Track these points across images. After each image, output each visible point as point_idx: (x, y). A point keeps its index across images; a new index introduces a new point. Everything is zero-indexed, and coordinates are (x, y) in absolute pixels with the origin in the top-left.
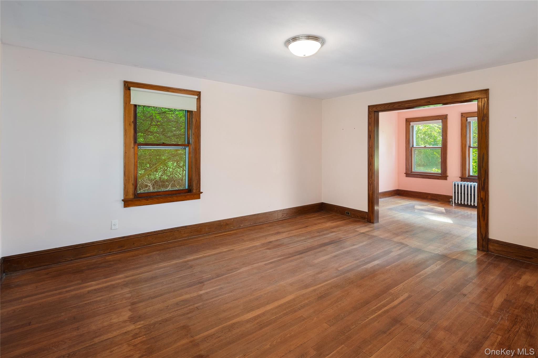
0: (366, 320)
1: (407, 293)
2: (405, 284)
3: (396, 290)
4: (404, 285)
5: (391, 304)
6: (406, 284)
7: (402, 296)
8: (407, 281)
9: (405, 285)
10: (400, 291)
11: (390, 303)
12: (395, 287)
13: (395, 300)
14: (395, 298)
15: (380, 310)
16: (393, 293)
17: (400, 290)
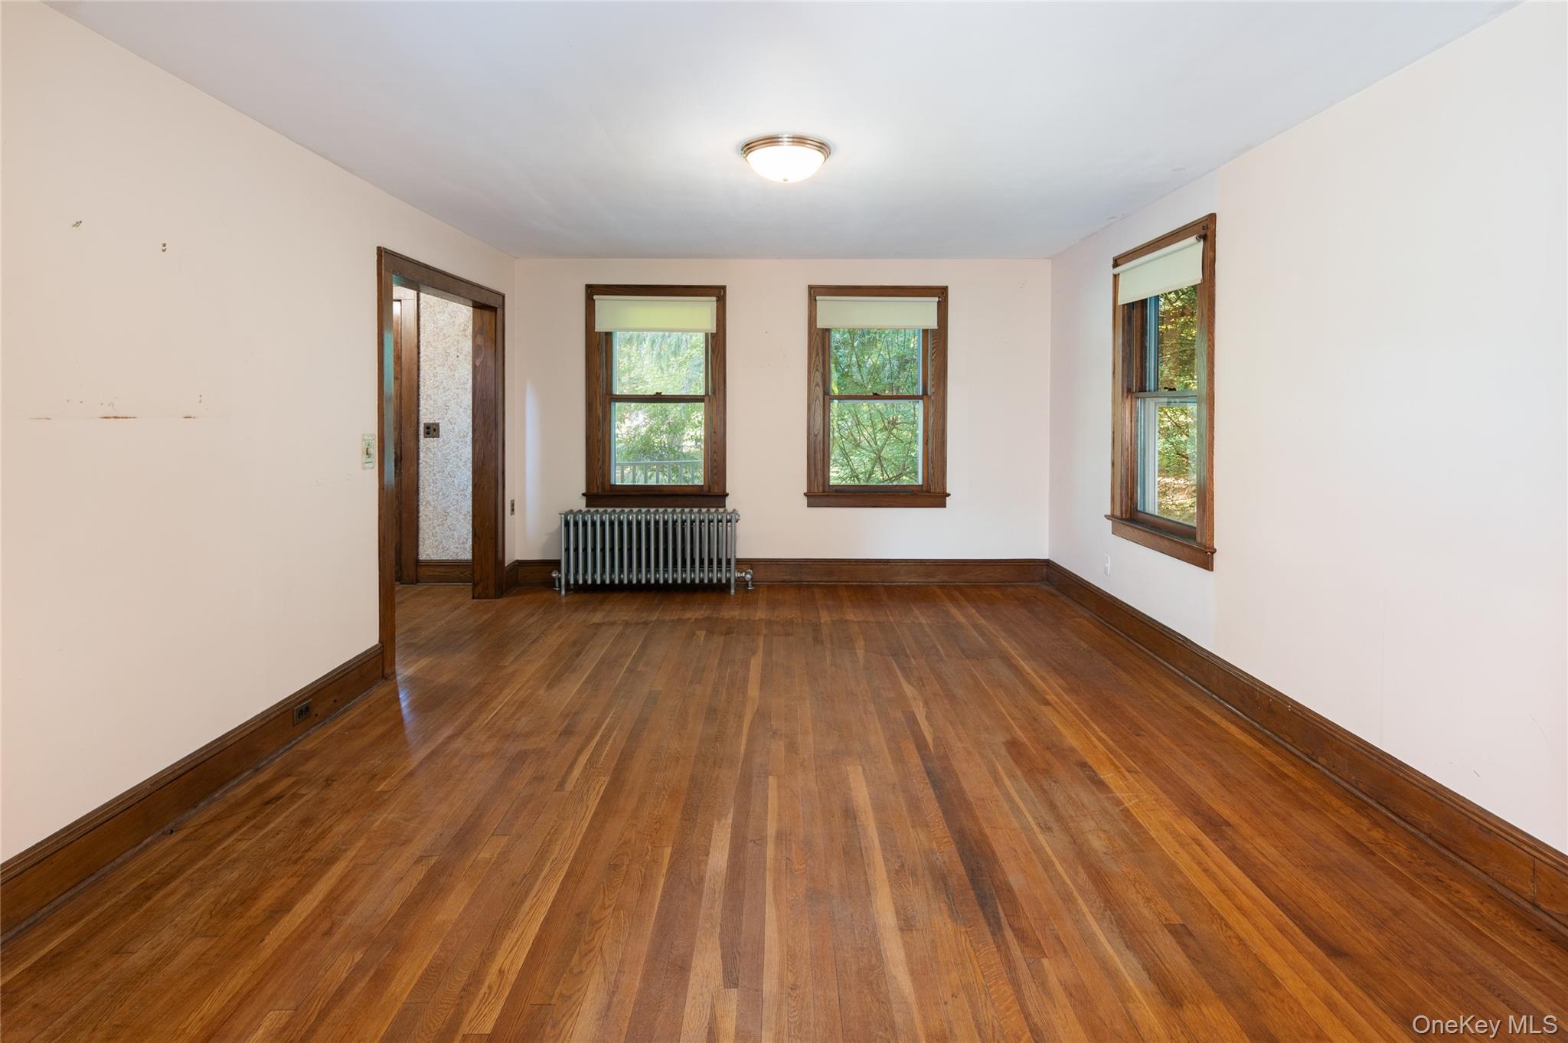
0: (614, 714)
1: (571, 792)
2: (585, 814)
3: (597, 788)
4: (586, 812)
5: (590, 752)
6: (584, 817)
7: (578, 779)
8: (584, 831)
9: (584, 810)
10: (586, 788)
11: (592, 754)
12: (604, 792)
13: (586, 764)
14: (588, 767)
15: (602, 737)
16: (598, 776)
17: (588, 790)
